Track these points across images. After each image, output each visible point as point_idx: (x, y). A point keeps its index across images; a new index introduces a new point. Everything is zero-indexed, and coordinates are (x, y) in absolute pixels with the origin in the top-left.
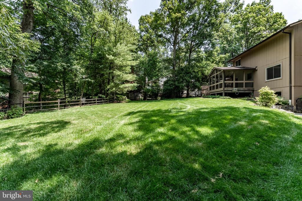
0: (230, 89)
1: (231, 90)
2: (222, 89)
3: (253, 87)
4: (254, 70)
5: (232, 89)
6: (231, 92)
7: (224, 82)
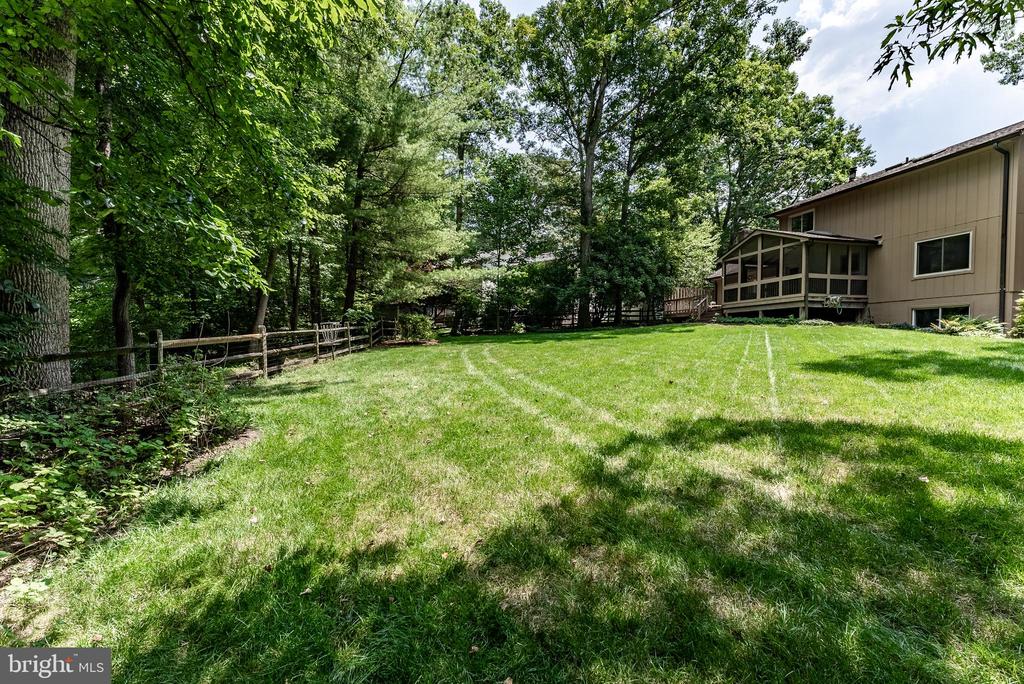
0: (819, 297)
1: (821, 302)
2: (800, 296)
3: (865, 294)
4: (873, 246)
5: (823, 297)
6: (820, 306)
7: (807, 276)
